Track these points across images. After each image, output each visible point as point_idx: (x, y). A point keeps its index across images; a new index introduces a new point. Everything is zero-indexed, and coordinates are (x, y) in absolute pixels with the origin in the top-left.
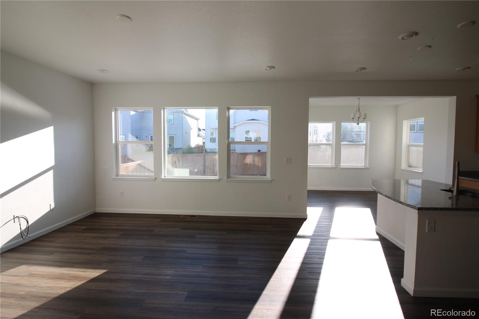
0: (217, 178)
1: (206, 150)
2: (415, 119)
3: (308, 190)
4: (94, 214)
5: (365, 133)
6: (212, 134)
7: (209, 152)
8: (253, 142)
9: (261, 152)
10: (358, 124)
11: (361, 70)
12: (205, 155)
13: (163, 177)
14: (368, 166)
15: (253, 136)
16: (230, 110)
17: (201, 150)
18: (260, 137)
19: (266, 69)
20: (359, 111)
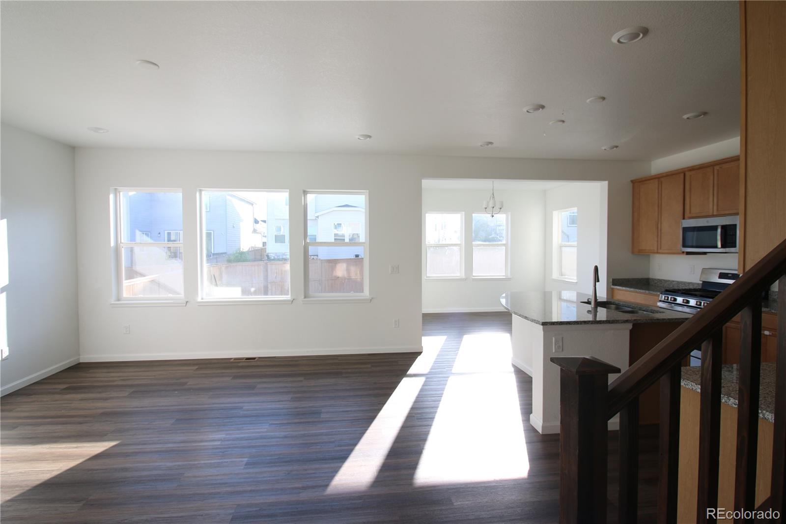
0: (288, 297)
1: (268, 256)
2: (567, 209)
3: (423, 314)
4: (77, 364)
5: (504, 228)
6: (279, 229)
7: (274, 260)
8: (347, 243)
9: (360, 257)
10: (493, 216)
11: (487, 145)
12: (266, 264)
13: (199, 300)
14: (509, 276)
15: (346, 232)
16: (308, 195)
17: (260, 256)
18: (357, 234)
19: (359, 139)
20: (493, 197)
